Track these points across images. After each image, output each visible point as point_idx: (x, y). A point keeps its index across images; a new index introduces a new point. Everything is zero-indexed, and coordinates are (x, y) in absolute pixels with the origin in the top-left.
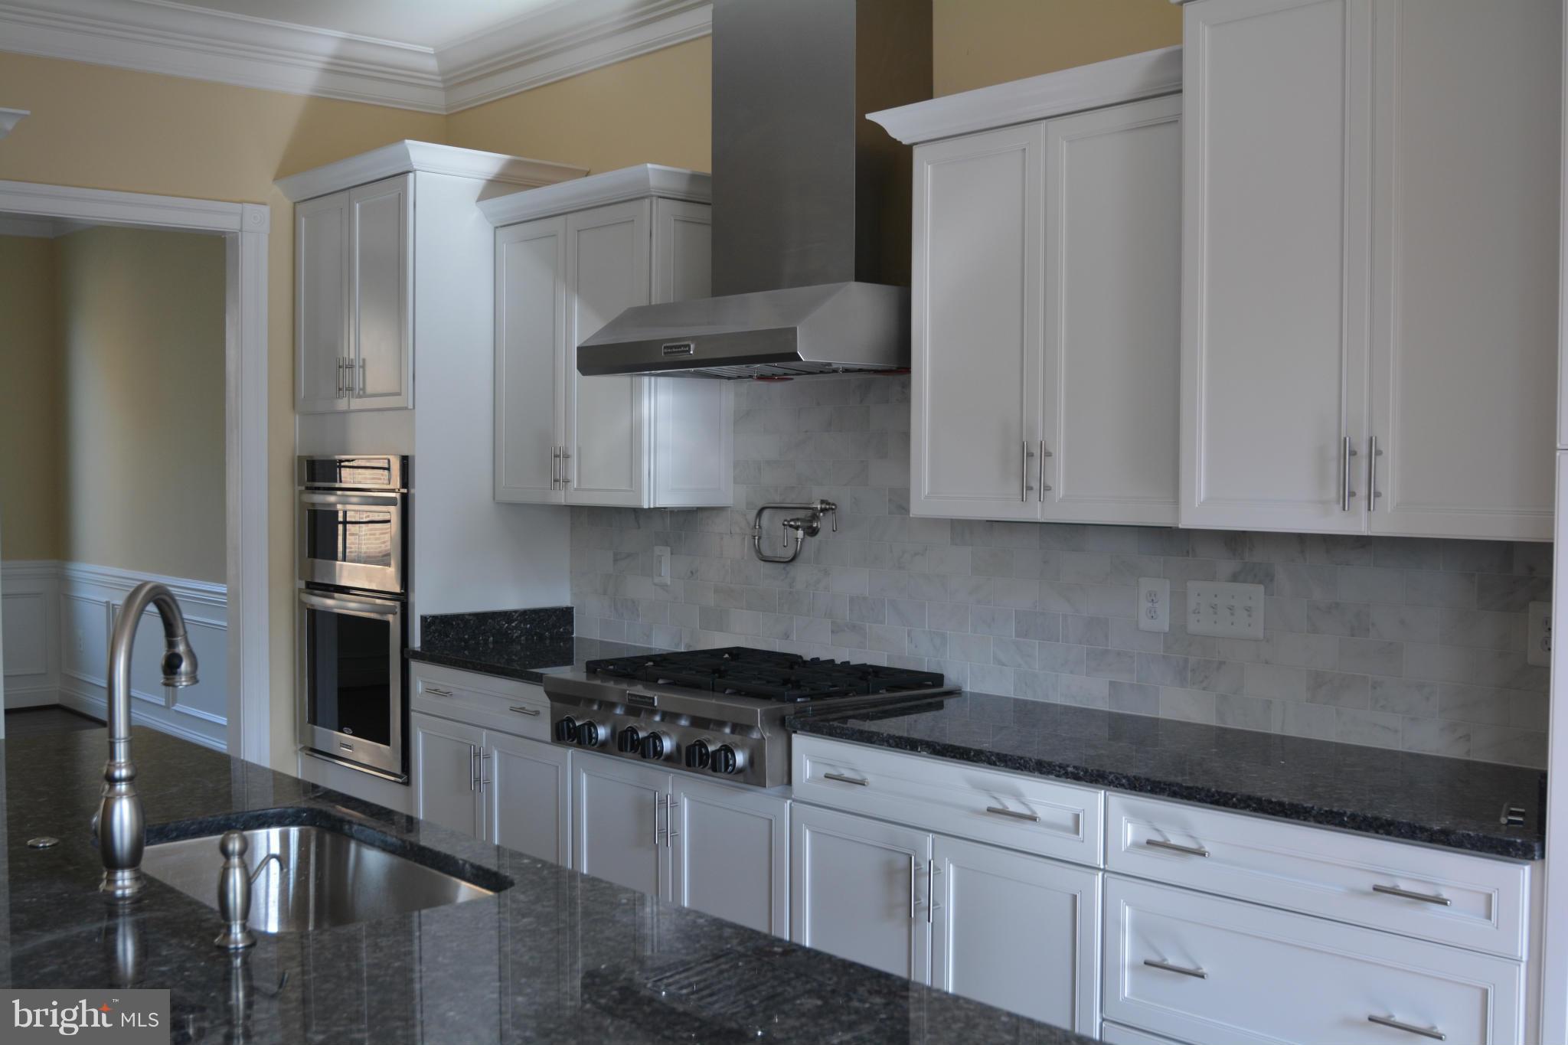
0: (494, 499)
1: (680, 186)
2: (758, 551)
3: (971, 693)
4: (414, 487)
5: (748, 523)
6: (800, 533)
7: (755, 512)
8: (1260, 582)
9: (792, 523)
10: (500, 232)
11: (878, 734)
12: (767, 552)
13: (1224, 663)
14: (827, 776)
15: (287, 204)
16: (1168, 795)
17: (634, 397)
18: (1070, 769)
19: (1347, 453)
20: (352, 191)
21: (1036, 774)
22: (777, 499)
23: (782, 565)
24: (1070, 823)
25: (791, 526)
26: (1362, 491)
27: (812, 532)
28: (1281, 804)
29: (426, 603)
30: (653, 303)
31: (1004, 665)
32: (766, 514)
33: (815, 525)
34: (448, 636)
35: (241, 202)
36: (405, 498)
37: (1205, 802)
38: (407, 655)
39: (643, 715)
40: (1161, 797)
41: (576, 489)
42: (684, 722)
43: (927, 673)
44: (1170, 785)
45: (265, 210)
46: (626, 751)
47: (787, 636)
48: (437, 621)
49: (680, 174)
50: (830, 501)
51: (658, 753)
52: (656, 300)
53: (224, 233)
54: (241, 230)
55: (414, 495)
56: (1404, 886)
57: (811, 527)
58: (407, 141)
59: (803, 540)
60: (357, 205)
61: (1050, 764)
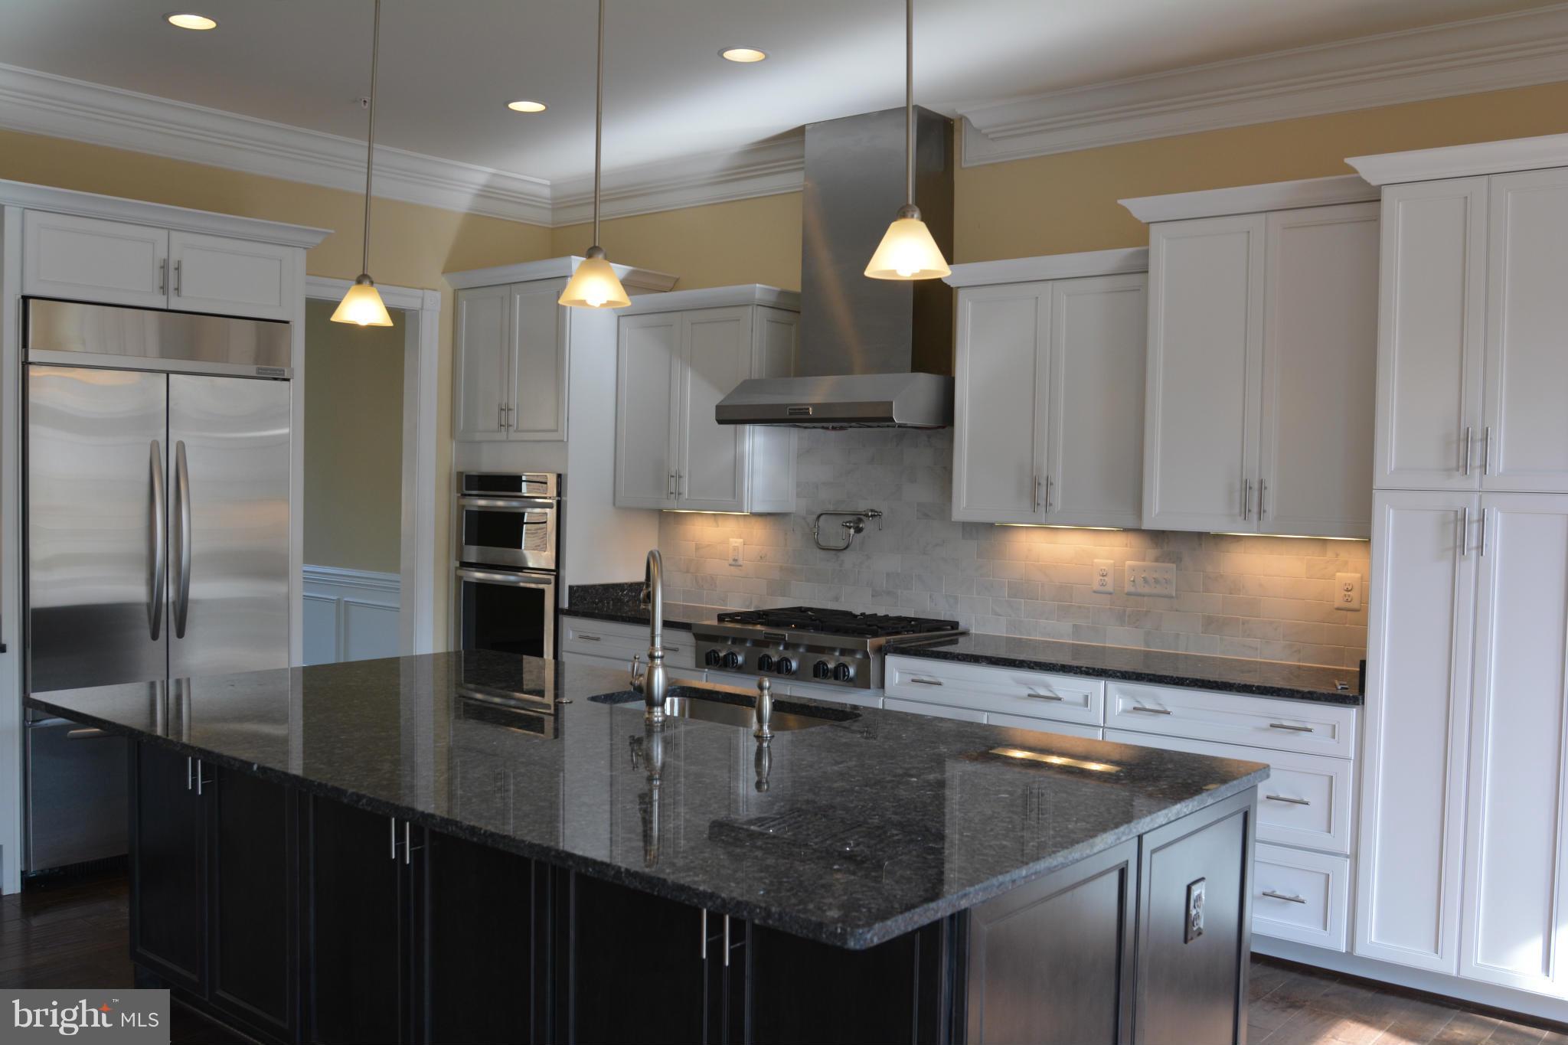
0: (614, 504)
1: (771, 298)
2: (817, 543)
3: (975, 634)
4: (566, 496)
5: (808, 524)
6: (852, 531)
7: (815, 517)
8: (1173, 563)
9: (848, 524)
10: (622, 320)
11: (951, 653)
12: (823, 543)
13: (1149, 611)
14: (913, 681)
15: (450, 291)
16: (1147, 681)
17: (737, 440)
18: (1083, 669)
19: (1246, 487)
20: (513, 286)
21: (1061, 673)
22: (831, 508)
23: (834, 552)
24: (1081, 700)
25: (847, 526)
26: (1255, 509)
27: (858, 530)
28: (1216, 682)
29: (574, 576)
30: (753, 378)
31: (1000, 615)
32: (823, 518)
33: (861, 526)
34: (586, 600)
35: (422, 289)
36: (559, 503)
37: (1170, 684)
38: (558, 611)
39: (771, 647)
40: (1142, 682)
41: (687, 499)
42: (801, 650)
43: (944, 621)
44: (1148, 675)
45: (438, 295)
46: (764, 670)
47: (837, 599)
48: (580, 589)
49: (774, 291)
50: (877, 510)
51: (789, 671)
52: (755, 376)
53: (404, 310)
54: (422, 309)
55: (566, 502)
56: (1286, 723)
57: (858, 527)
58: (573, 257)
59: (853, 535)
60: (518, 296)
61: (1070, 666)
